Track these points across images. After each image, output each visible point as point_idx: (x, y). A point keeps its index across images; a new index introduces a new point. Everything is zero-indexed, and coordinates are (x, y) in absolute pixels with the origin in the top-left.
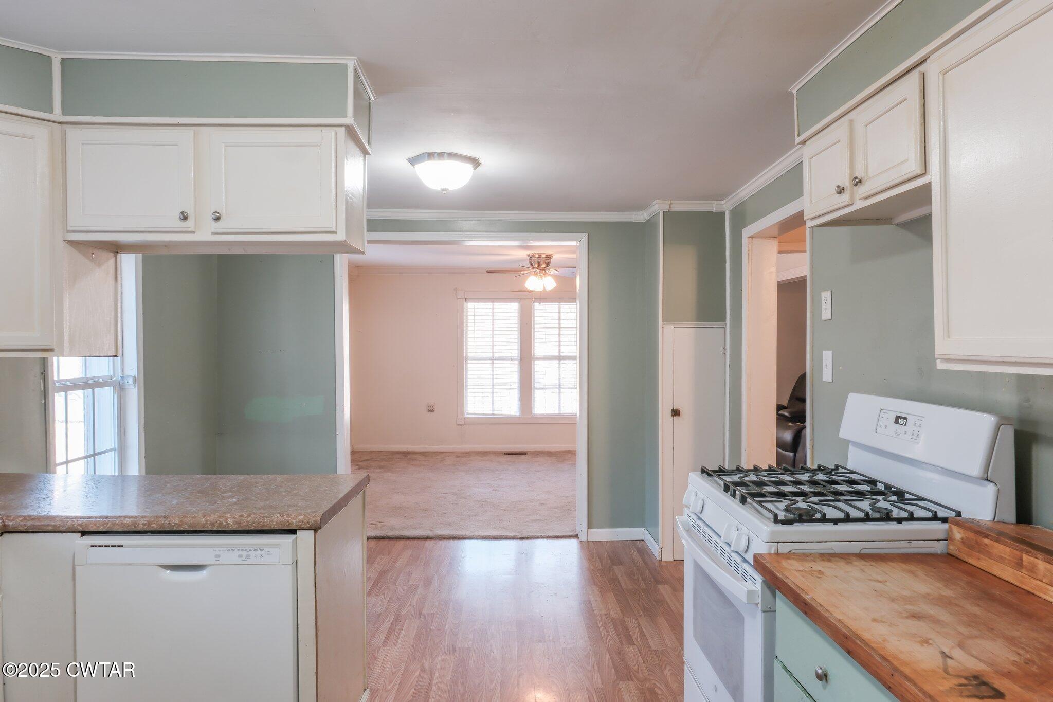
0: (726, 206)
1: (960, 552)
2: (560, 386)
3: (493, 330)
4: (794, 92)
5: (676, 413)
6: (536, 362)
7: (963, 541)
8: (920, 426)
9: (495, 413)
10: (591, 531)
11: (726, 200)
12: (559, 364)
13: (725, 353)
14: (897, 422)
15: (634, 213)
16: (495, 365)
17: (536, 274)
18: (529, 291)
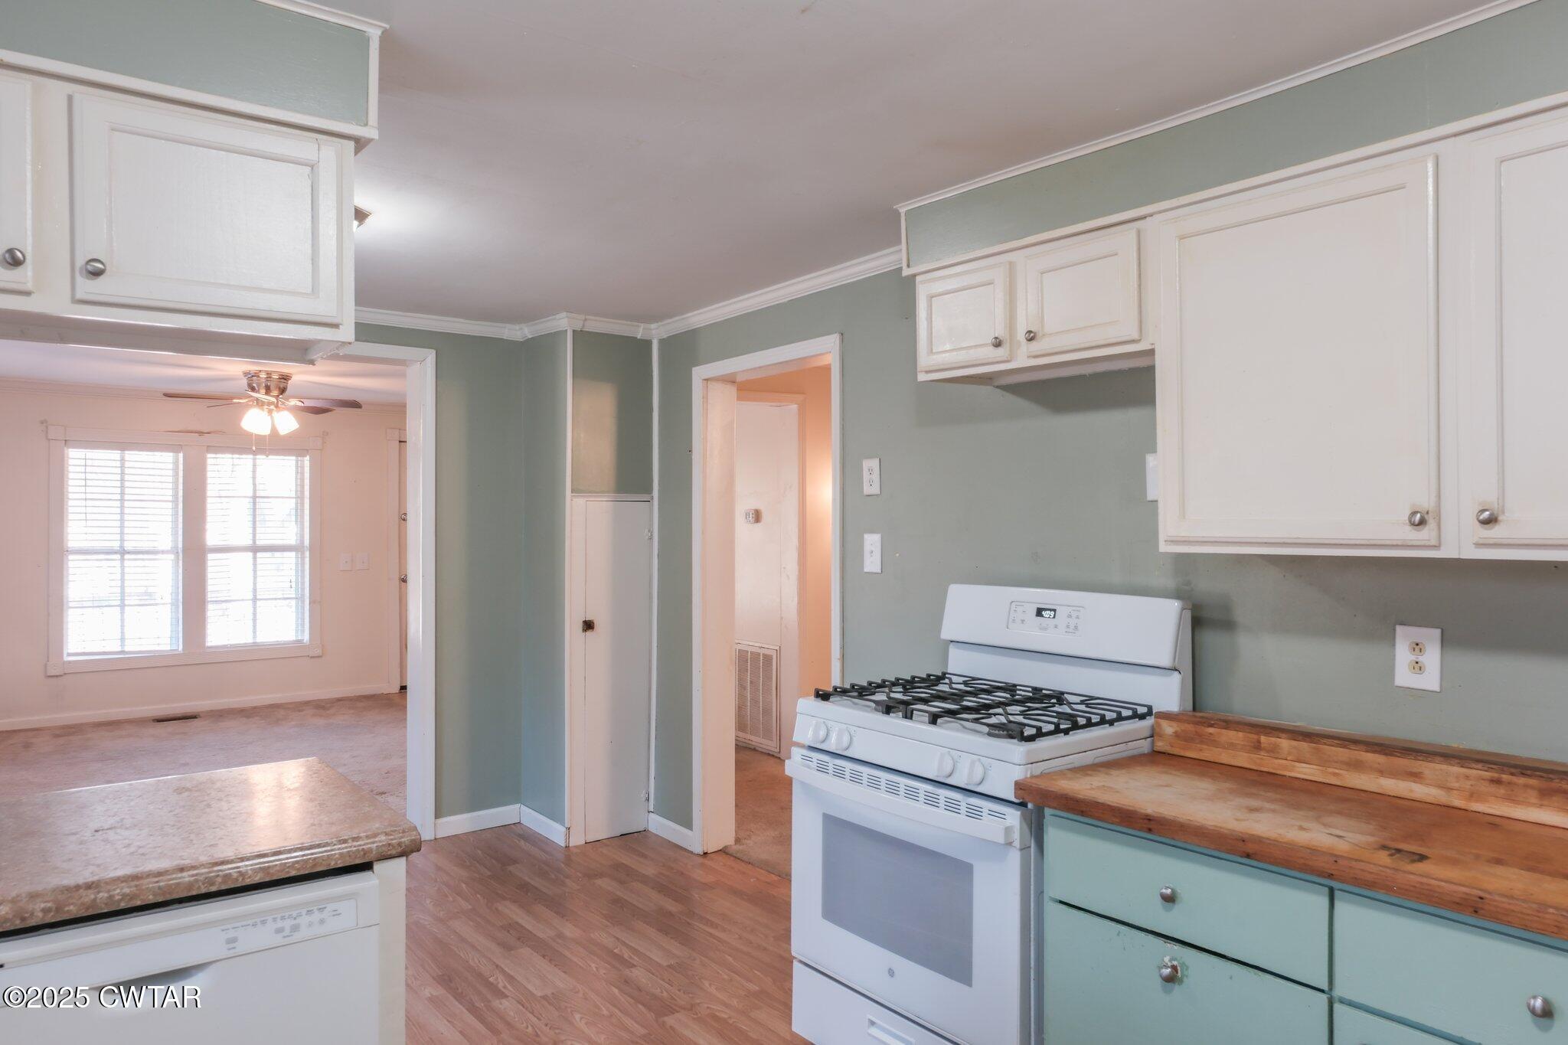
0: (656, 332)
1: (1172, 746)
2: (255, 596)
3: (122, 500)
4: (903, 211)
5: (588, 626)
6: (210, 556)
7: (1177, 735)
8: (1078, 617)
9: (127, 649)
10: (441, 821)
11: (660, 323)
12: (255, 558)
13: (651, 538)
14: (1039, 612)
15: (508, 325)
16: (126, 563)
17: (260, 404)
18: (201, 433)
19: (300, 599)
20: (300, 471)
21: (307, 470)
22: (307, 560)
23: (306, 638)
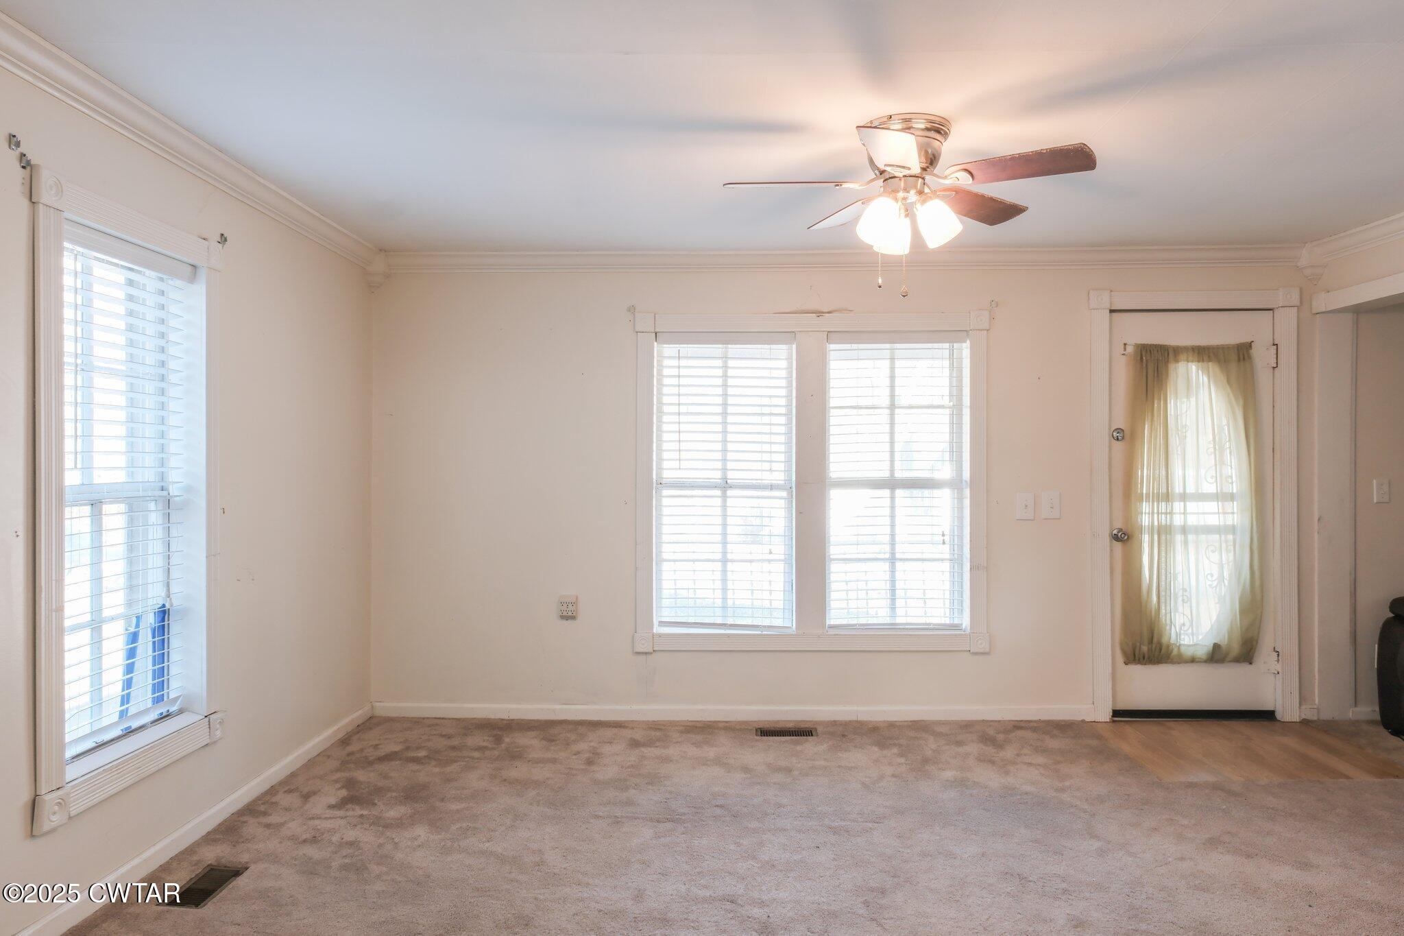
2: (893, 554)
6: (834, 493)
12: (892, 498)
16: (730, 502)
18: (819, 313)
19: (956, 560)
20: (955, 368)
21: (967, 363)
22: (967, 502)
23: (966, 622)
